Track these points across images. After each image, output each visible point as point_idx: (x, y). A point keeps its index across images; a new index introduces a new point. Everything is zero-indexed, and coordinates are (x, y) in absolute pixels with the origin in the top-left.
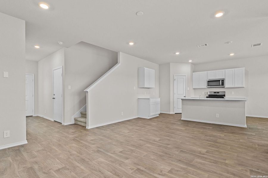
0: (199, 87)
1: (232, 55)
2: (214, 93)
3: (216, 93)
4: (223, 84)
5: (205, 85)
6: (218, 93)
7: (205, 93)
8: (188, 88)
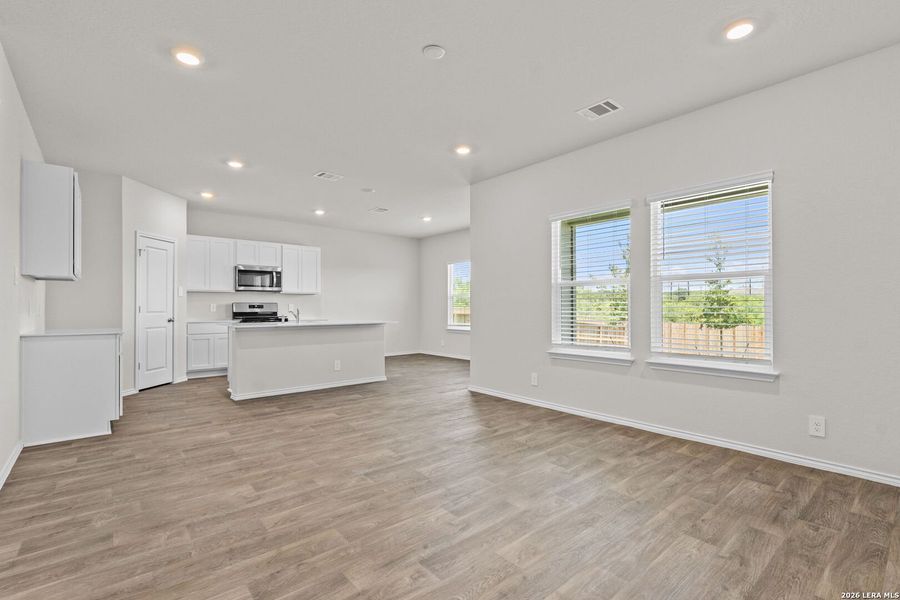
0: (207, 289)
1: (320, 213)
2: (250, 307)
3: (254, 307)
4: (279, 284)
5: (227, 283)
6: (261, 307)
7: (218, 307)
8: (181, 289)
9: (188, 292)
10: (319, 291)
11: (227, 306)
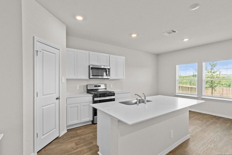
0: (76, 78)
3: (96, 86)
4: (109, 75)
6: (99, 86)
7: (80, 86)
8: (63, 78)
9: (67, 79)
10: (124, 78)
11: (84, 86)
